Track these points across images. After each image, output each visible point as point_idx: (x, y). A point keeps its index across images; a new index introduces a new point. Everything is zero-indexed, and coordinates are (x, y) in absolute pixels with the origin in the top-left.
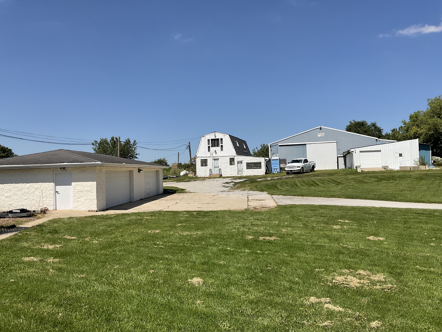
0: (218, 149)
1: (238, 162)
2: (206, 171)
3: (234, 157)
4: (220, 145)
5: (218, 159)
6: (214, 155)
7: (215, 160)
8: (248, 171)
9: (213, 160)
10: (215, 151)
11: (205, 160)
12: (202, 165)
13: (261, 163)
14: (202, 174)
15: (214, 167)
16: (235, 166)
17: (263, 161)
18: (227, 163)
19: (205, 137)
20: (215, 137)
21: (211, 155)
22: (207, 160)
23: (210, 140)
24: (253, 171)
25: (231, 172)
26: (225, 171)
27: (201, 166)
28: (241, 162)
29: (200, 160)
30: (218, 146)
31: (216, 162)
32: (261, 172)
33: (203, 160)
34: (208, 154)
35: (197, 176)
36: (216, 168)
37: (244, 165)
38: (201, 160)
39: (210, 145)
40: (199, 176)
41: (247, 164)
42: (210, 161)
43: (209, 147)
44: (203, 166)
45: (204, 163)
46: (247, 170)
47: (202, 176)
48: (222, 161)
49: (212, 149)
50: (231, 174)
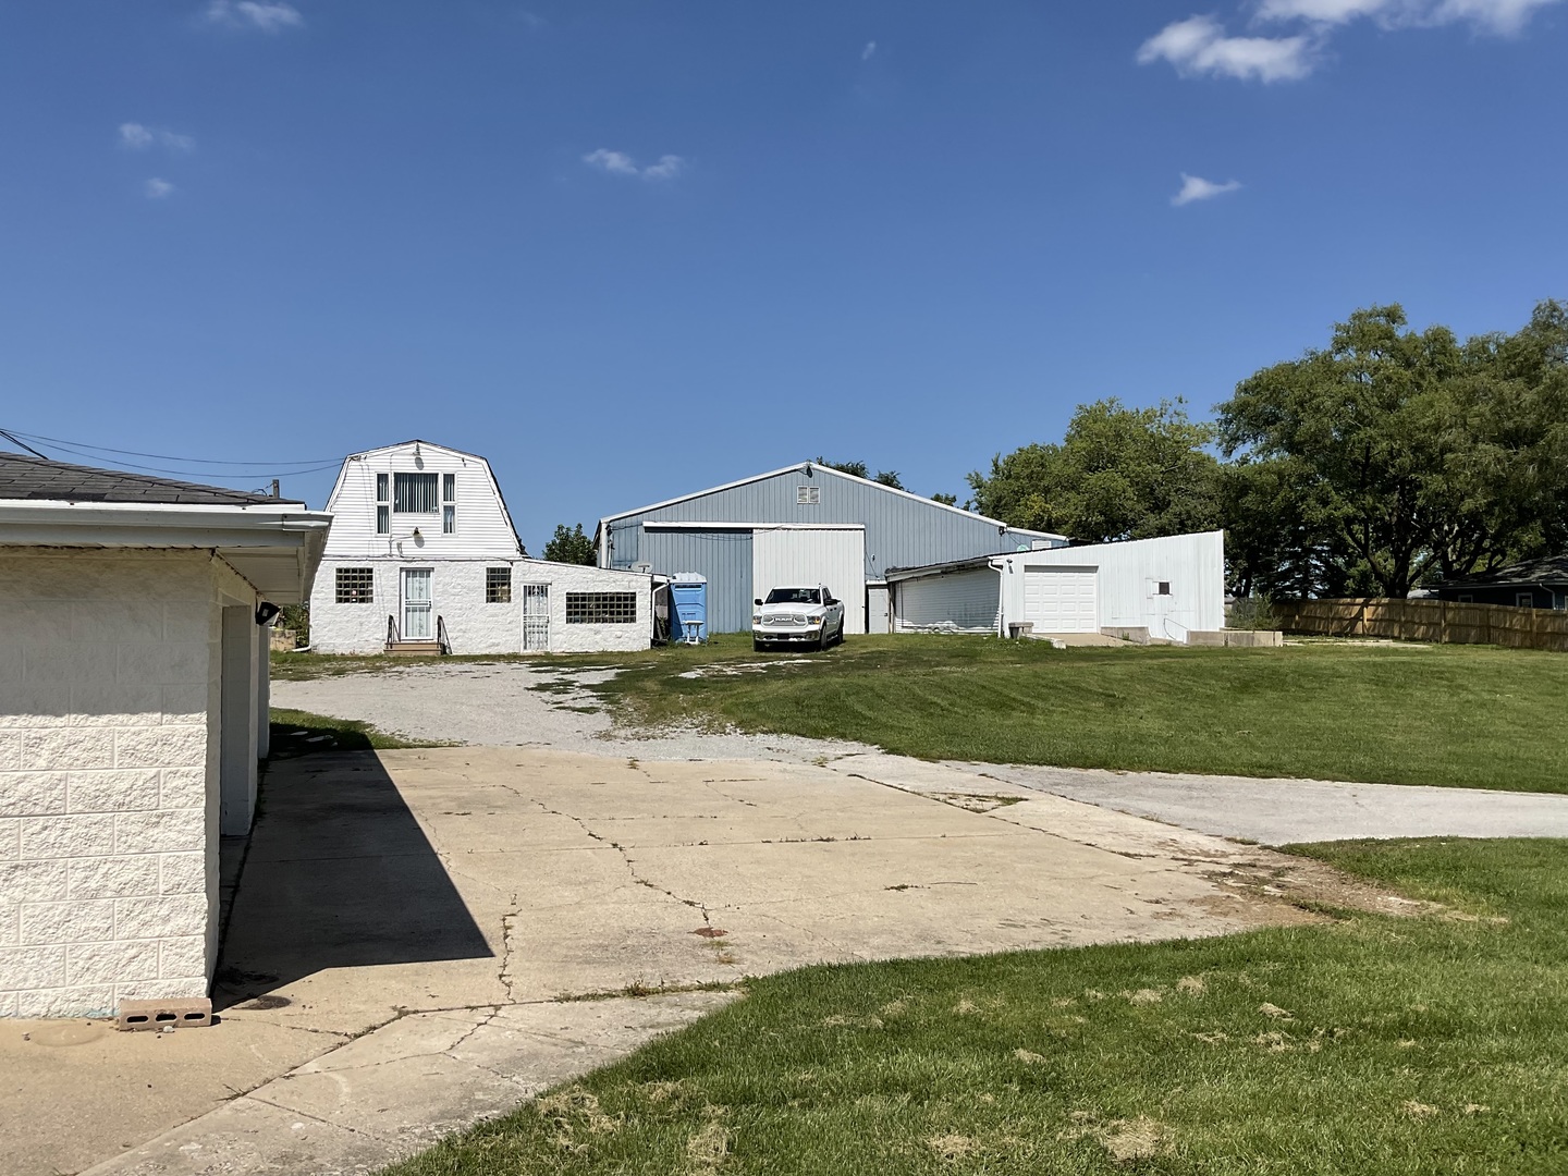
0: (429, 522)
1: (529, 591)
2: (361, 624)
3: (507, 565)
4: (441, 503)
5: (428, 571)
6: (410, 548)
7: (411, 572)
8: (573, 634)
9: (404, 574)
10: (416, 532)
11: (362, 571)
12: (343, 597)
13: (633, 599)
14: (338, 641)
15: (407, 610)
16: (512, 604)
17: (645, 591)
18: (473, 590)
19: (363, 462)
20: (419, 462)
21: (395, 552)
22: (370, 571)
23: (391, 479)
24: (597, 633)
25: (493, 634)
26: (463, 627)
27: (339, 600)
28: (543, 590)
29: (334, 573)
30: (429, 506)
31: (417, 585)
32: (635, 636)
33: (347, 571)
34: (381, 546)
35: (315, 647)
36: (414, 610)
37: (557, 604)
38: (339, 570)
39: (390, 503)
40: (322, 650)
41: (569, 599)
42: (385, 582)
43: (382, 511)
44: (347, 600)
45: (355, 585)
46: (570, 625)
47: (338, 651)
48: (448, 580)
49: (401, 522)
50: (494, 645)
